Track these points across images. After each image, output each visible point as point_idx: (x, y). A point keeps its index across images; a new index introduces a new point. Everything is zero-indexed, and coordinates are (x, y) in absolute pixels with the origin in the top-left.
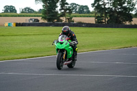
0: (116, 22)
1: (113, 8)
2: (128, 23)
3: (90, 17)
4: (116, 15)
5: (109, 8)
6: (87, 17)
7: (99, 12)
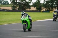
0: (23, 9)
1: (21, 2)
2: (28, 10)
3: (9, 6)
4: (22, 5)
5: (19, 2)
6: (8, 6)
7: (14, 4)
